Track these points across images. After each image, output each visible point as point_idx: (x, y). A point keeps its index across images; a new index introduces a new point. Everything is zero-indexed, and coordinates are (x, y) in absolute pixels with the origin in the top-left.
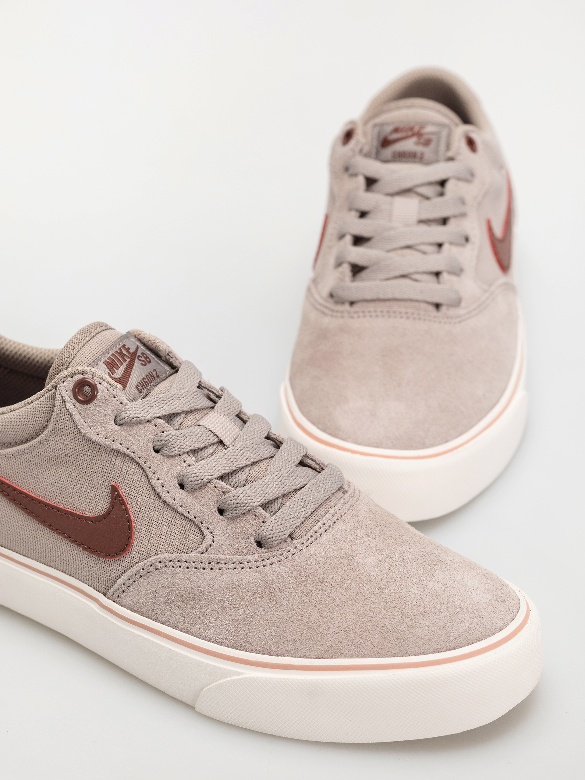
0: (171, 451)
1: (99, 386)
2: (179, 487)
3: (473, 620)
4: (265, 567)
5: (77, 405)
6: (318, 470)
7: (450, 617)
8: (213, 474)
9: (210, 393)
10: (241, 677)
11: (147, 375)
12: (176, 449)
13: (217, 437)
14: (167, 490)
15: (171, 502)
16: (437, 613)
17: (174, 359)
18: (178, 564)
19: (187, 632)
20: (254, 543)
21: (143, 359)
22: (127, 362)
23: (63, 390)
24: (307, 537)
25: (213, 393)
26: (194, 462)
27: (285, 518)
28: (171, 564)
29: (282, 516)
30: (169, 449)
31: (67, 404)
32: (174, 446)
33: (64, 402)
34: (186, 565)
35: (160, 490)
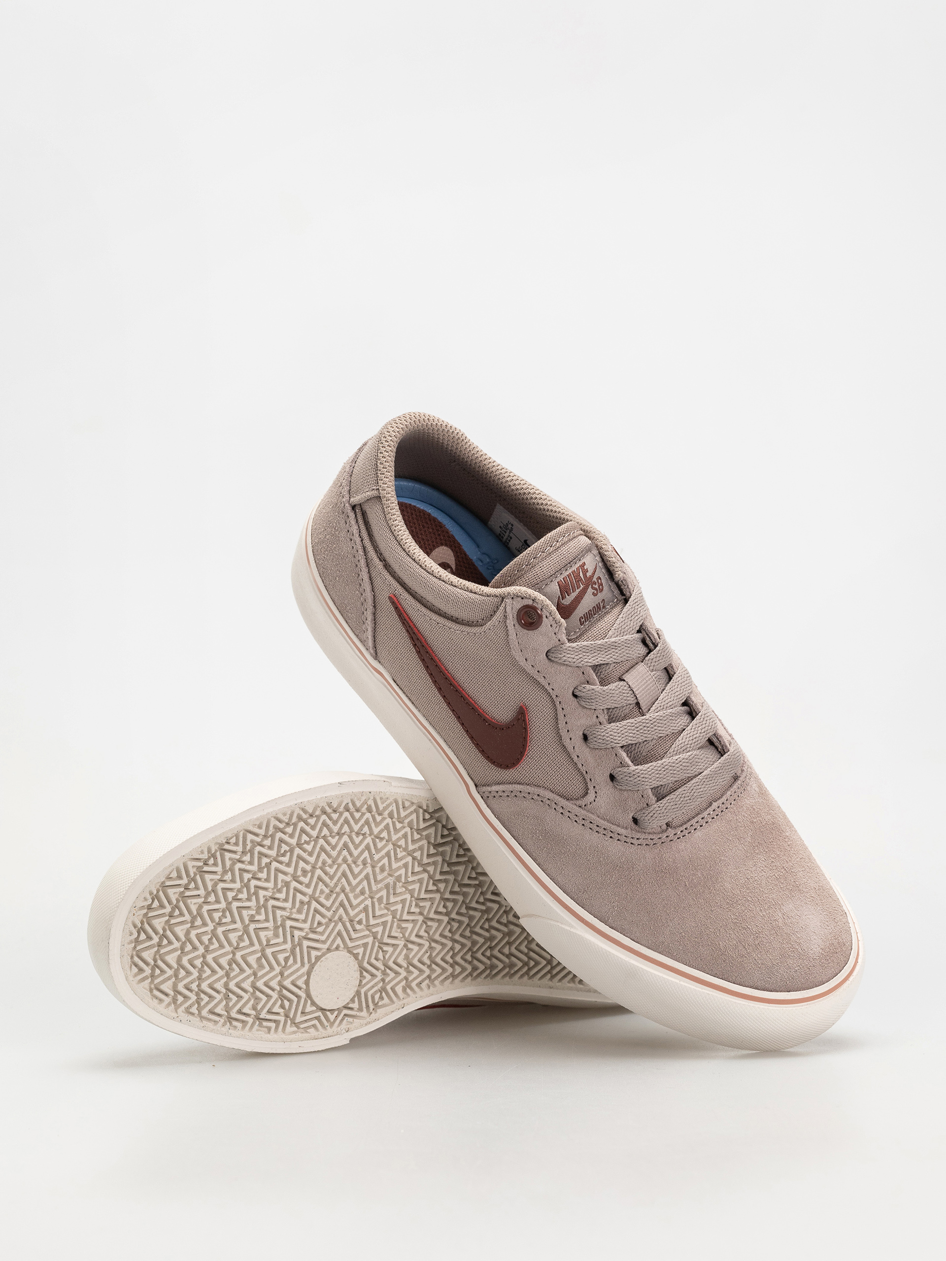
0: (588, 704)
1: (544, 619)
2: (582, 737)
3: (799, 968)
4: (633, 846)
5: (517, 625)
6: (719, 750)
7: (780, 958)
8: (619, 742)
9: (647, 637)
10: (572, 930)
11: (594, 607)
12: (593, 704)
13: (637, 698)
14: (571, 736)
15: (570, 749)
16: (770, 950)
17: (626, 587)
18: (554, 806)
19: (539, 865)
20: (631, 818)
21: (596, 586)
22: (581, 588)
23: (509, 609)
24: (681, 829)
25: (650, 638)
26: (605, 722)
27: (669, 808)
28: (548, 802)
29: (667, 804)
30: (586, 702)
31: (508, 621)
32: (593, 701)
33: (505, 617)
34: (561, 811)
35: (563, 733)
